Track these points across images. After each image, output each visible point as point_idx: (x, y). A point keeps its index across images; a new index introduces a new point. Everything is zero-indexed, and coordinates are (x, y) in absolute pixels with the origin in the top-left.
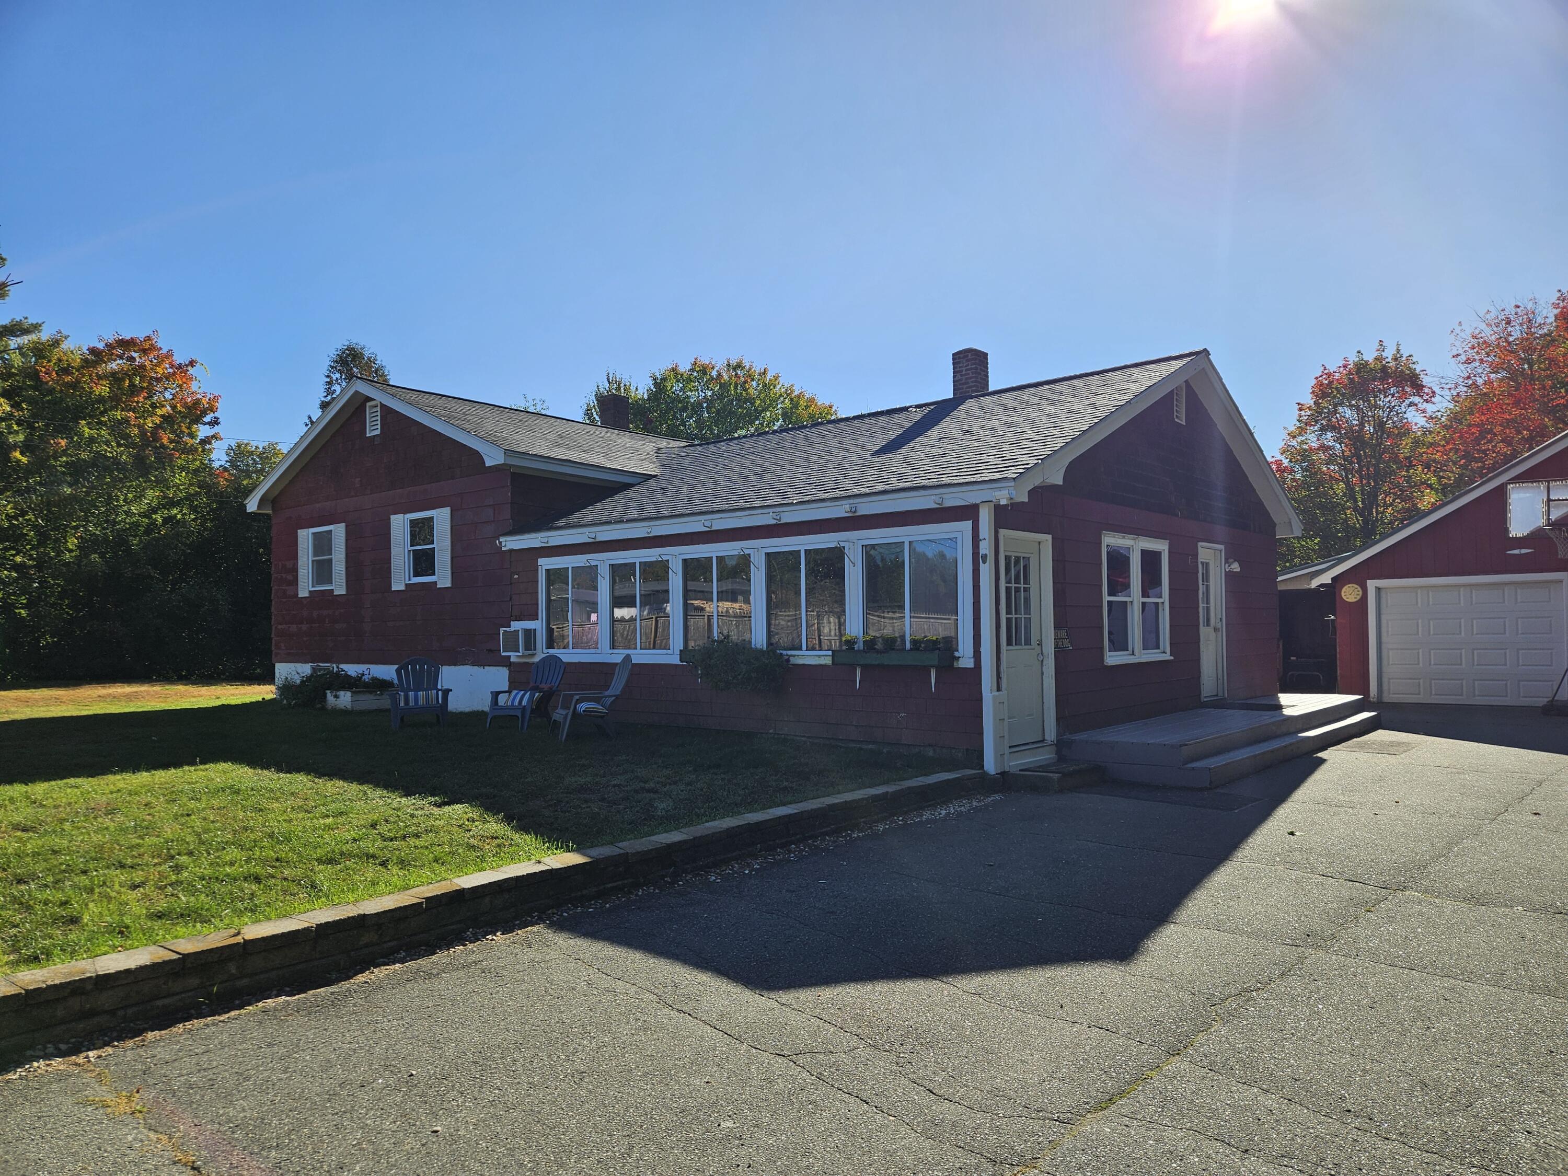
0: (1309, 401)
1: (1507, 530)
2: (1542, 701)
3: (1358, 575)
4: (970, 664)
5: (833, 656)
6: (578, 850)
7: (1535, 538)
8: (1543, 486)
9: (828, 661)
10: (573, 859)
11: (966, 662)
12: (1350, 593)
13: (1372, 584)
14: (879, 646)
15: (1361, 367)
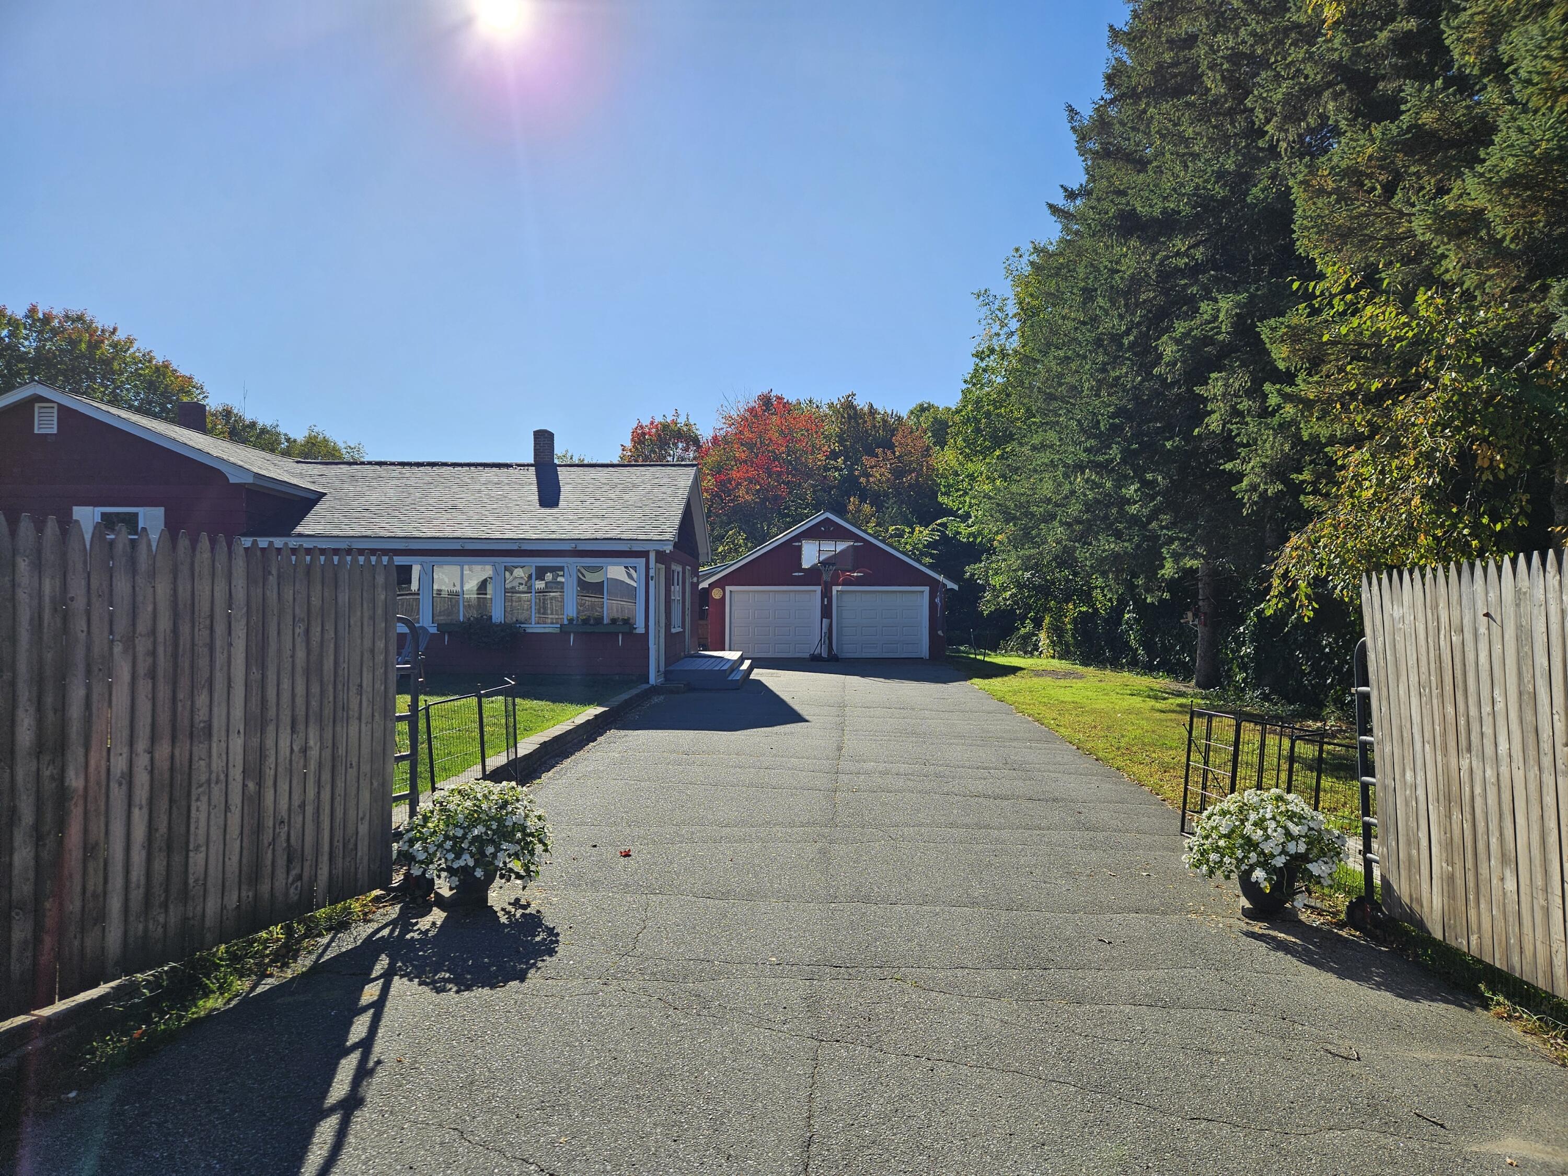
0: (629, 444)
1: (801, 564)
2: (807, 655)
3: (721, 583)
4: (642, 631)
5: (561, 628)
6: (599, 705)
7: (814, 570)
8: (817, 543)
9: (558, 631)
10: (600, 710)
11: (641, 630)
12: (716, 594)
13: (728, 588)
14: (592, 622)
15: (665, 427)
